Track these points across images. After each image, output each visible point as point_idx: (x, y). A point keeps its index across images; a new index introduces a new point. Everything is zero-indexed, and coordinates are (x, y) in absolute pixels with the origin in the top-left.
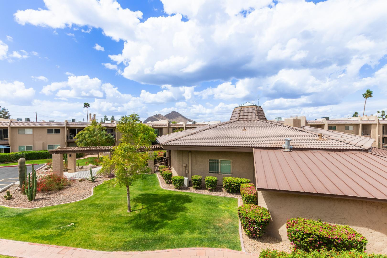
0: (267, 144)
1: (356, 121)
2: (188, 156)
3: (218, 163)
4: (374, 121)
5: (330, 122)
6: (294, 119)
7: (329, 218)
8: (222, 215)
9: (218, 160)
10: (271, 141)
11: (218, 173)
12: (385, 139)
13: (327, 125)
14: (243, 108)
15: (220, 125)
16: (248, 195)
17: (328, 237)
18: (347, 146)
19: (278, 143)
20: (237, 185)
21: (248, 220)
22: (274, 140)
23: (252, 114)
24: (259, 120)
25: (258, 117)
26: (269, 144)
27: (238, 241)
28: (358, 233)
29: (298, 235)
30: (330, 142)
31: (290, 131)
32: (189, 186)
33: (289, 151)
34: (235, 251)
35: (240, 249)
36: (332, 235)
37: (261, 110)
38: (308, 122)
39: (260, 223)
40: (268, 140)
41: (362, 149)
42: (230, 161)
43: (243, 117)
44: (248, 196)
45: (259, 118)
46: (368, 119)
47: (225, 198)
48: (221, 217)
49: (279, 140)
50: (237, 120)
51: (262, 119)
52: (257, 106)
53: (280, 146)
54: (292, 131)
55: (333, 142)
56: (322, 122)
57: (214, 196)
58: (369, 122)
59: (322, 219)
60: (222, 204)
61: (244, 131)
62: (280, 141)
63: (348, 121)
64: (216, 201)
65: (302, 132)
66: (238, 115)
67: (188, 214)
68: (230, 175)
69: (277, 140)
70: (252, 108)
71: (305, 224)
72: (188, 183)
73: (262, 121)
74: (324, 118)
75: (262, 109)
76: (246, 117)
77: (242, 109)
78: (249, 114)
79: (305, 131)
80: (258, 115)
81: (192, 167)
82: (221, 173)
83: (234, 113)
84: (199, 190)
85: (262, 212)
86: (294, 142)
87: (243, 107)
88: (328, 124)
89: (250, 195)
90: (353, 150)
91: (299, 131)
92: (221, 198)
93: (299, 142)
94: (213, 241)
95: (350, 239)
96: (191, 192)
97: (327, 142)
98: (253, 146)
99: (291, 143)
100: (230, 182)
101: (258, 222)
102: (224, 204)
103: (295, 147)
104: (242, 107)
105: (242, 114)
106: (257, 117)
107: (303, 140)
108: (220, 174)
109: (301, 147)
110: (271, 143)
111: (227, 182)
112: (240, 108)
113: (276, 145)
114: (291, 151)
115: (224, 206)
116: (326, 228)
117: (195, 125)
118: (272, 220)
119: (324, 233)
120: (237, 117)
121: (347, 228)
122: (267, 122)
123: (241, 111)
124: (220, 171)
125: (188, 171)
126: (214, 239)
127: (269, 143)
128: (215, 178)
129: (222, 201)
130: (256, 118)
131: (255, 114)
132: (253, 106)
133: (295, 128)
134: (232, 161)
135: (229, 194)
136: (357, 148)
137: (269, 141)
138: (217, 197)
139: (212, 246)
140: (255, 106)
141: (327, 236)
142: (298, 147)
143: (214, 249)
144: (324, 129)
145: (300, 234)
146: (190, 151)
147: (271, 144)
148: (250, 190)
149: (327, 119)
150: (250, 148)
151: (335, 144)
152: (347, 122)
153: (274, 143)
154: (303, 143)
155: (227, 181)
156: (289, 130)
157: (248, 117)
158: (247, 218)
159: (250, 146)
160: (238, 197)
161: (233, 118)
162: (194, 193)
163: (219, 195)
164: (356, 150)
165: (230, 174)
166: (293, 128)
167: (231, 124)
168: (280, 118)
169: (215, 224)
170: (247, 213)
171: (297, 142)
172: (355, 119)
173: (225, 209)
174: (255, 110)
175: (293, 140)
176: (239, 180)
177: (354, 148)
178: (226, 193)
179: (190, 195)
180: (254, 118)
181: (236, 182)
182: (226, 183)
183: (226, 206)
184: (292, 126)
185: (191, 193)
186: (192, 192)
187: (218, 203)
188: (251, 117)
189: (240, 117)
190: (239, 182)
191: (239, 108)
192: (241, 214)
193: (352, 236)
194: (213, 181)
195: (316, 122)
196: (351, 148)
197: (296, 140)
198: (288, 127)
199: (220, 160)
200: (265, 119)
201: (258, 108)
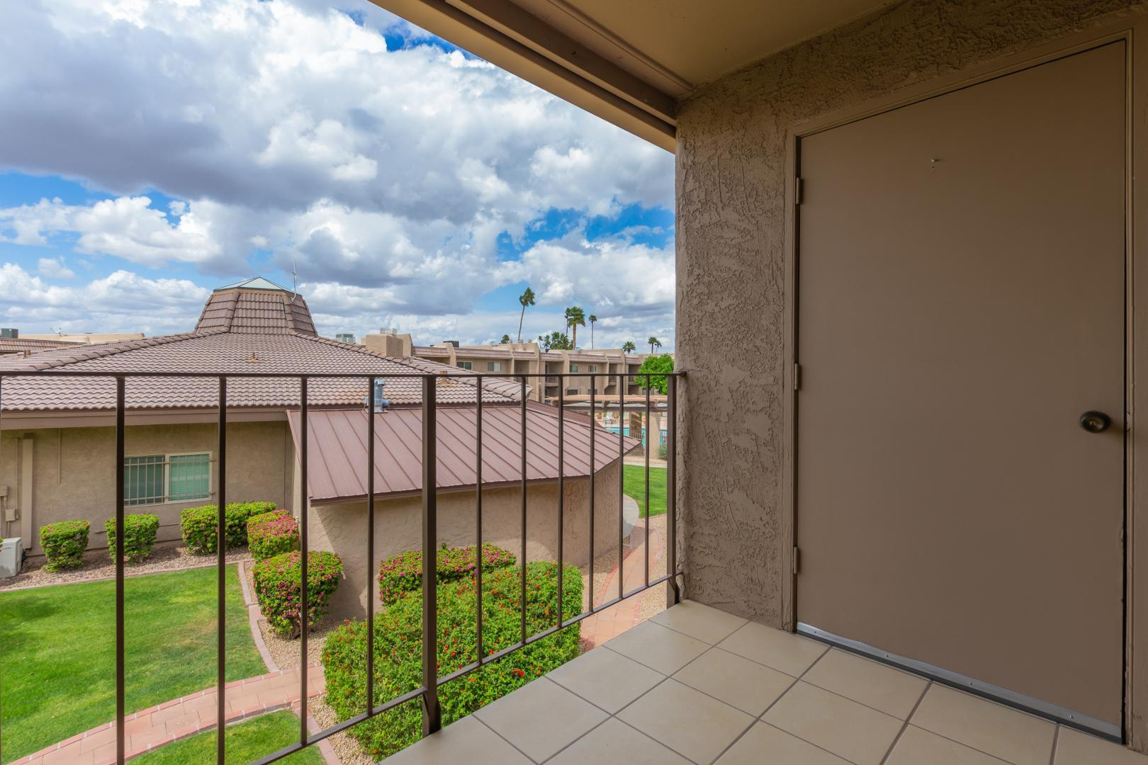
0: (325, 398)
1: (505, 351)
2: (20, 455)
3: (160, 468)
4: (533, 353)
5: (460, 351)
6: (387, 337)
7: (460, 537)
8: (188, 617)
9: (161, 458)
10: (335, 390)
11: (158, 501)
12: (548, 391)
13: (455, 359)
14: (244, 295)
15: (161, 344)
16: (277, 539)
17: (457, 571)
18: (489, 395)
19: (354, 394)
20: (235, 525)
21: (285, 590)
22: (344, 386)
23: (275, 314)
24: (296, 333)
25: (293, 326)
26: (331, 398)
27: (253, 659)
28: (504, 550)
29: (404, 583)
30: (462, 388)
31: (381, 366)
32: (22, 569)
33: (381, 411)
34: (250, 679)
35: (264, 671)
36: (464, 564)
37: (303, 306)
38: (417, 349)
39: (318, 588)
40: (327, 386)
41: (512, 402)
42: (208, 455)
43: (245, 322)
44: (276, 542)
45: (296, 329)
46: (525, 349)
47: (190, 572)
48: (185, 623)
49: (356, 386)
50: (223, 329)
51: (304, 331)
52: (290, 294)
53: (359, 402)
54: (386, 366)
55: (466, 388)
56: (445, 351)
57: (148, 577)
58: (525, 355)
59: (447, 543)
60: (183, 590)
61: (255, 363)
62: (358, 390)
63: (493, 351)
64: (157, 589)
65: (407, 369)
66: (229, 314)
67: (40, 656)
68: (206, 499)
69: (350, 386)
70: (274, 297)
71: (416, 559)
72: (19, 558)
73: (305, 336)
74: (449, 342)
75: (304, 302)
76: (254, 322)
77: (243, 297)
78: (266, 314)
79: (414, 365)
80: (294, 320)
81: (39, 493)
82: (170, 499)
83: (211, 307)
84: (77, 574)
85: (321, 562)
86: (392, 390)
87: (244, 291)
88: (458, 358)
89: (281, 538)
90: (498, 404)
91: (400, 366)
92: (175, 575)
93: (402, 390)
94: (174, 684)
95: (492, 562)
96: (38, 586)
97: (457, 389)
98: (286, 403)
99: (384, 393)
100: (210, 520)
101: (312, 585)
102: (191, 589)
103: (395, 402)
104: (240, 290)
105: (240, 313)
106: (291, 325)
107: (410, 386)
108: (167, 502)
109: (406, 401)
110: (337, 394)
111: (198, 522)
112: (236, 292)
113: (350, 398)
114: (386, 411)
115: (190, 595)
116: (454, 557)
117: (16, 343)
118: (344, 578)
119: (451, 565)
120: (227, 322)
121: (488, 547)
122: (321, 341)
123: (237, 301)
124: (167, 494)
125: (17, 513)
126: (176, 679)
127: (330, 394)
128: (152, 518)
129: (183, 583)
130: (286, 327)
131: (284, 317)
132: (279, 293)
133: (391, 358)
134: (213, 454)
135: (203, 559)
136: (505, 400)
137: (330, 390)
138: (162, 577)
139: (173, 697)
140: (284, 294)
141: (457, 568)
142: (400, 401)
143: (181, 699)
144: (449, 364)
145: (408, 581)
146: (30, 435)
147: (338, 398)
148: (280, 526)
149: (456, 344)
150: (278, 410)
151: (470, 392)
152: (490, 353)
153: (342, 394)
154: (411, 393)
155: (198, 517)
156: (379, 364)
157: (263, 323)
158: (283, 586)
159: (279, 403)
160: (235, 559)
161: (204, 323)
162: (54, 588)
163: (166, 570)
164: (503, 404)
165: (207, 496)
166: (387, 358)
167: (202, 341)
168: (351, 336)
169: (169, 645)
170: (281, 573)
171: (397, 389)
172: (503, 348)
173: (195, 600)
174: (285, 303)
175: (389, 386)
176: (242, 509)
177: (501, 400)
178: (192, 559)
179: (39, 595)
180: (282, 327)
181: (232, 515)
182: (193, 527)
183: (197, 592)
184: (384, 355)
185: (37, 590)
186: (46, 584)
187: (167, 590)
188: (271, 323)
189: (235, 322)
190: (239, 514)
191: (232, 291)
192: (263, 581)
193: (495, 556)
194: (141, 526)
195: (433, 350)
196: (496, 400)
197: (394, 386)
198: (376, 357)
199: (167, 456)
200: (314, 333)
201: (293, 299)
